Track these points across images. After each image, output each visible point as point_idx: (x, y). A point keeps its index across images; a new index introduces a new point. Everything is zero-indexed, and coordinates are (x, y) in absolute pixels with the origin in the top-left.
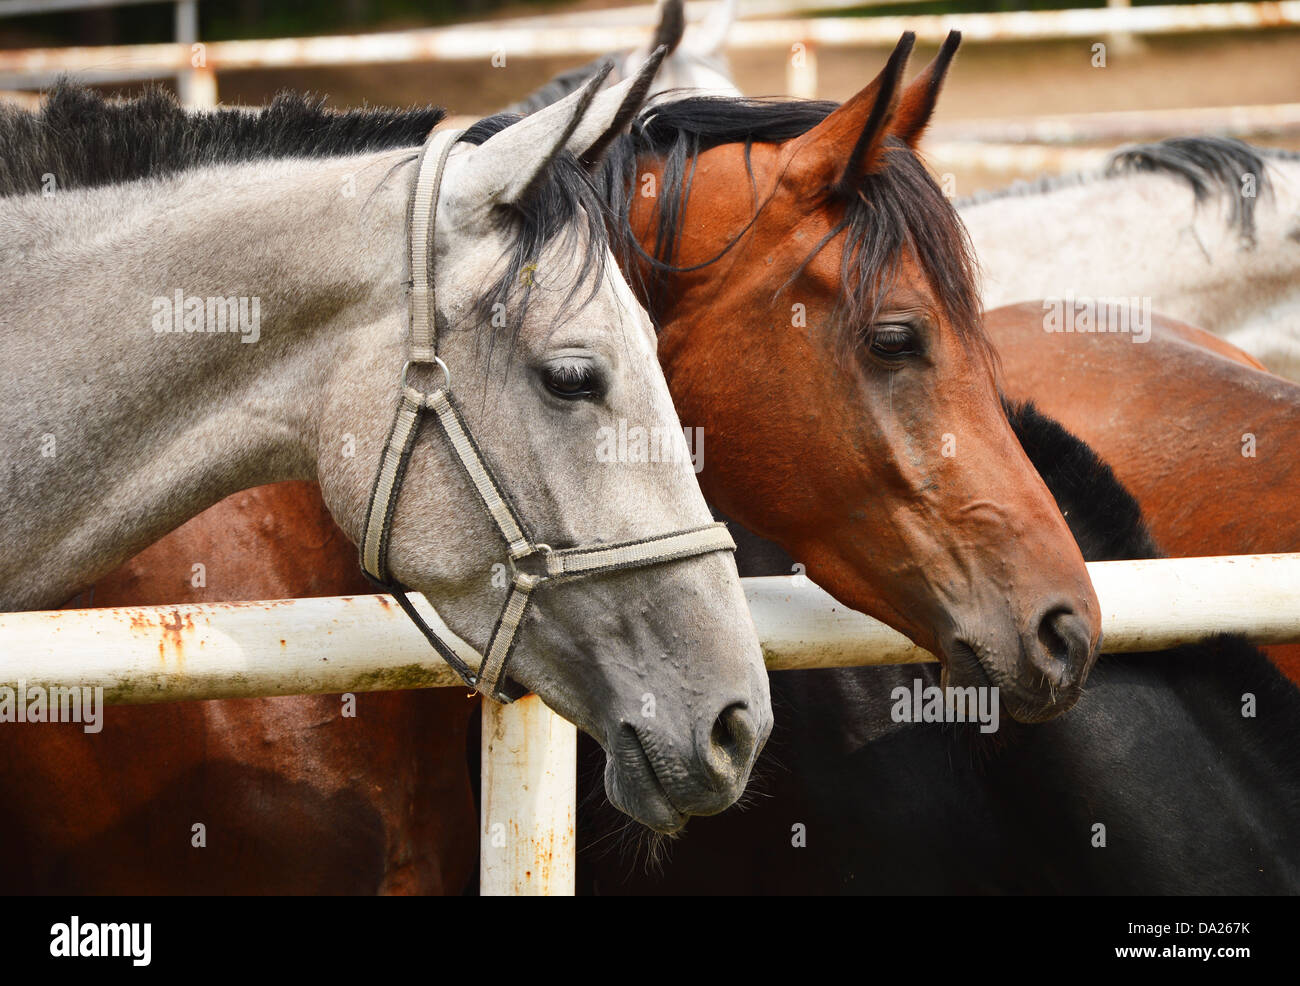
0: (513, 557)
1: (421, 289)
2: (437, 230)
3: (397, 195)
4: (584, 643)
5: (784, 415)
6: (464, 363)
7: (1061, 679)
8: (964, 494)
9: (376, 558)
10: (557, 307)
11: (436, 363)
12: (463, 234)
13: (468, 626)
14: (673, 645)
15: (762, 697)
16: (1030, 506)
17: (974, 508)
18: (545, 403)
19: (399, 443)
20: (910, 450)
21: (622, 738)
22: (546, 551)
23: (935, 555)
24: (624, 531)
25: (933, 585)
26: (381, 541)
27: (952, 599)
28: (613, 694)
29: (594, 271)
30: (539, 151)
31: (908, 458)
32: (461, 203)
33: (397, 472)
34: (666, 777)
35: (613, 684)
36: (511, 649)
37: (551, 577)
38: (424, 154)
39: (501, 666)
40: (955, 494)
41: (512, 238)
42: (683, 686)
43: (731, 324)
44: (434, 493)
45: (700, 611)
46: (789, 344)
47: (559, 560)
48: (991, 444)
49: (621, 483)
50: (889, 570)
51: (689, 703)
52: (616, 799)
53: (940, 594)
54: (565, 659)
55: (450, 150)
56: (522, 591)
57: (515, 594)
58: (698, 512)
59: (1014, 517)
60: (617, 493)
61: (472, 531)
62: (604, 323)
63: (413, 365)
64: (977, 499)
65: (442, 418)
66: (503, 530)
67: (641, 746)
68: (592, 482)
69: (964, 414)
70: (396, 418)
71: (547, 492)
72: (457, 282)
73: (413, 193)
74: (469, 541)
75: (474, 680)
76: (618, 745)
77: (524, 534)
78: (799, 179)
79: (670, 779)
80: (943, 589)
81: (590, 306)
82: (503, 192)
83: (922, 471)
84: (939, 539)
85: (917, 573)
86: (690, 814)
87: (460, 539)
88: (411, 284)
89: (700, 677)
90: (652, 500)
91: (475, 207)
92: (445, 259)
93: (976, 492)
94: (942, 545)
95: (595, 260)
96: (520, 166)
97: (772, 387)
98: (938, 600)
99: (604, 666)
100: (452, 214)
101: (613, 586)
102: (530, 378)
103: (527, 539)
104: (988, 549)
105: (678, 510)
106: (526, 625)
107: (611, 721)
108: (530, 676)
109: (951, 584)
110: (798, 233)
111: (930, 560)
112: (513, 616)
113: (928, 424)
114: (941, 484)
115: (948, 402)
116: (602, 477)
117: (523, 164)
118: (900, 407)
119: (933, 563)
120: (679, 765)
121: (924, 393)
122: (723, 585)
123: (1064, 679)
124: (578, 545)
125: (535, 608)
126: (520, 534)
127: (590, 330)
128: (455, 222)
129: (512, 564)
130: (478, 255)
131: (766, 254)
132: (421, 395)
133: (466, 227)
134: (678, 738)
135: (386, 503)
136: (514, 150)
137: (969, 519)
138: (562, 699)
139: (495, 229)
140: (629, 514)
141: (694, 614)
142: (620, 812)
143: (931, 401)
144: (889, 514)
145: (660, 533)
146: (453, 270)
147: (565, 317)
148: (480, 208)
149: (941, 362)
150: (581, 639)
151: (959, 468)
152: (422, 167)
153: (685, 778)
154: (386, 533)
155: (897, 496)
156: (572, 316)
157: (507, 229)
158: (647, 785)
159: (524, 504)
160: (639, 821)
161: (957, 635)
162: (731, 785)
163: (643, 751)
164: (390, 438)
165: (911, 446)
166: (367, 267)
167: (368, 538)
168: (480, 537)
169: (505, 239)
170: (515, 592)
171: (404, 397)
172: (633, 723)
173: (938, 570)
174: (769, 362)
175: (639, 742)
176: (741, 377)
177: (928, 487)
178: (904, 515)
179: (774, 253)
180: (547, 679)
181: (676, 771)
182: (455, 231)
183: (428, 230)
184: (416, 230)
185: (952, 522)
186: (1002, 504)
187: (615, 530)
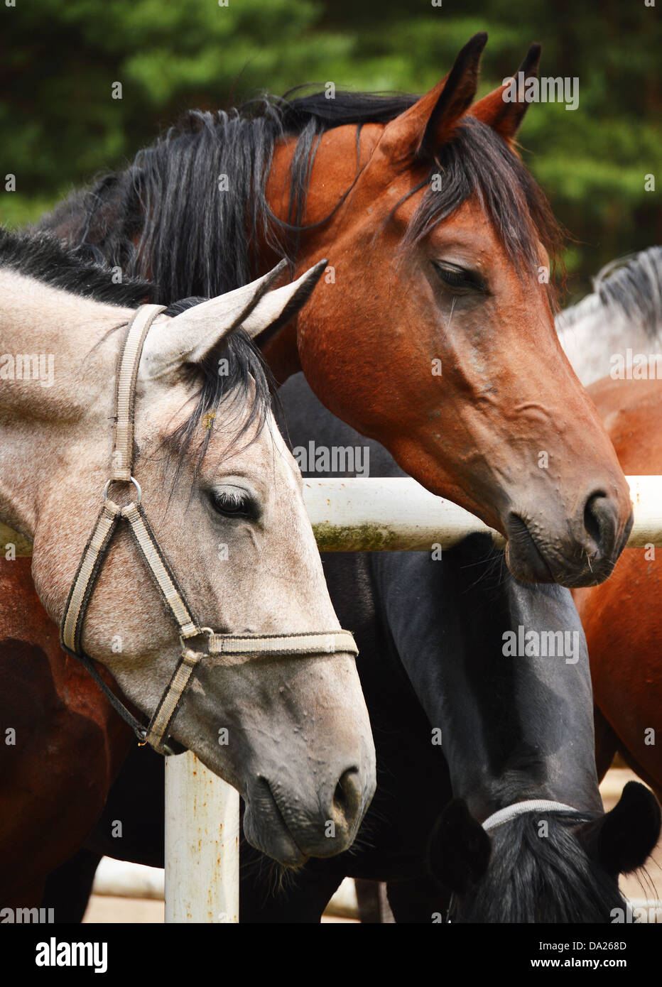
0: (183, 637)
1: (123, 423)
2: (138, 379)
3: (110, 348)
4: (232, 711)
5: (376, 332)
6: (149, 484)
7: (596, 553)
8: (518, 397)
9: (73, 633)
10: (227, 444)
11: (132, 482)
12: (157, 382)
13: (140, 693)
14: (303, 721)
15: (369, 764)
16: (572, 409)
17: (526, 408)
18: (212, 519)
19: (98, 543)
20: (475, 360)
21: (258, 788)
22: (209, 633)
23: (495, 445)
24: (269, 625)
25: (493, 470)
26: (78, 620)
27: (509, 481)
28: (252, 753)
29: (256, 421)
30: (223, 323)
31: (473, 367)
32: (157, 358)
33: (95, 566)
34: (293, 823)
35: (253, 745)
36: (176, 710)
37: (211, 655)
38: (133, 321)
39: (167, 722)
40: (511, 397)
41: (195, 390)
42: (310, 756)
43: (340, 261)
44: (118, 583)
45: (324, 693)
46: (382, 276)
47: (219, 642)
48: (543, 360)
49: (268, 586)
50: (459, 458)
51: (315, 771)
52: (252, 838)
53: (499, 477)
54: (216, 723)
55: (153, 320)
56: (188, 664)
57: (183, 667)
58: (327, 615)
59: (558, 416)
60: (265, 594)
61: (147, 616)
62: (261, 460)
63: (114, 482)
64: (528, 401)
65: (133, 525)
66: (176, 615)
67: (273, 797)
68: (246, 583)
69: (520, 335)
70: (97, 524)
71: (209, 588)
72: (149, 420)
73: (122, 349)
74: (144, 624)
75: (145, 733)
76: (255, 794)
77: (193, 619)
78: (393, 146)
79: (296, 826)
80: (502, 473)
81: (253, 446)
82: (191, 353)
83: (485, 377)
84: (499, 433)
85: (480, 459)
86: (310, 855)
87: (137, 621)
88: (116, 419)
89: (321, 749)
90: (291, 602)
91: (168, 362)
92: (141, 401)
93: (527, 395)
94: (501, 437)
95: (258, 414)
96: (207, 334)
97: (369, 310)
98: (498, 482)
99: (247, 730)
100: (150, 367)
101: (258, 668)
102: (201, 498)
103: (195, 623)
104: (538, 442)
105: (311, 612)
106: (187, 694)
107: (250, 775)
108: (187, 736)
109: (509, 469)
110: (391, 188)
111: (491, 449)
112: (179, 683)
113: (490, 340)
114: (500, 389)
115: (506, 325)
116: (253, 580)
117: (209, 332)
118: (467, 325)
119: (493, 452)
120: (304, 816)
121: (486, 315)
122: (344, 673)
123: (598, 553)
124: (232, 633)
125: (196, 681)
126: (189, 619)
127: (250, 465)
128: (151, 373)
129: (182, 643)
130: (168, 400)
131: (368, 206)
132: (118, 507)
133: (159, 378)
134: (303, 796)
135: (84, 589)
136: (203, 321)
137: (522, 416)
138: (212, 756)
139: (183, 381)
140: (273, 611)
141: (320, 695)
142: (254, 849)
143: (492, 322)
144: (458, 412)
145: (298, 631)
146: (147, 411)
147: (233, 452)
148: (172, 364)
149: (500, 293)
150: (230, 707)
151: (514, 376)
152: (131, 330)
153: (307, 826)
154: (82, 613)
155: (463, 397)
156: (237, 453)
157: (191, 382)
158: (276, 827)
159: (191, 597)
160: (270, 856)
161: (512, 509)
162: (344, 833)
163: (275, 801)
164: (91, 539)
165: (476, 357)
166: (80, 395)
167: (68, 617)
168: (154, 621)
169: (189, 390)
170: (183, 664)
171: (104, 507)
172: (267, 776)
173: (498, 457)
174: (368, 291)
175: (272, 794)
176: (346, 304)
177: (489, 390)
178: (469, 413)
179: (374, 205)
180: (201, 739)
181: (301, 820)
182: (151, 380)
183: (132, 378)
184: (122, 377)
185: (509, 419)
186: (549, 406)
187: (262, 622)
